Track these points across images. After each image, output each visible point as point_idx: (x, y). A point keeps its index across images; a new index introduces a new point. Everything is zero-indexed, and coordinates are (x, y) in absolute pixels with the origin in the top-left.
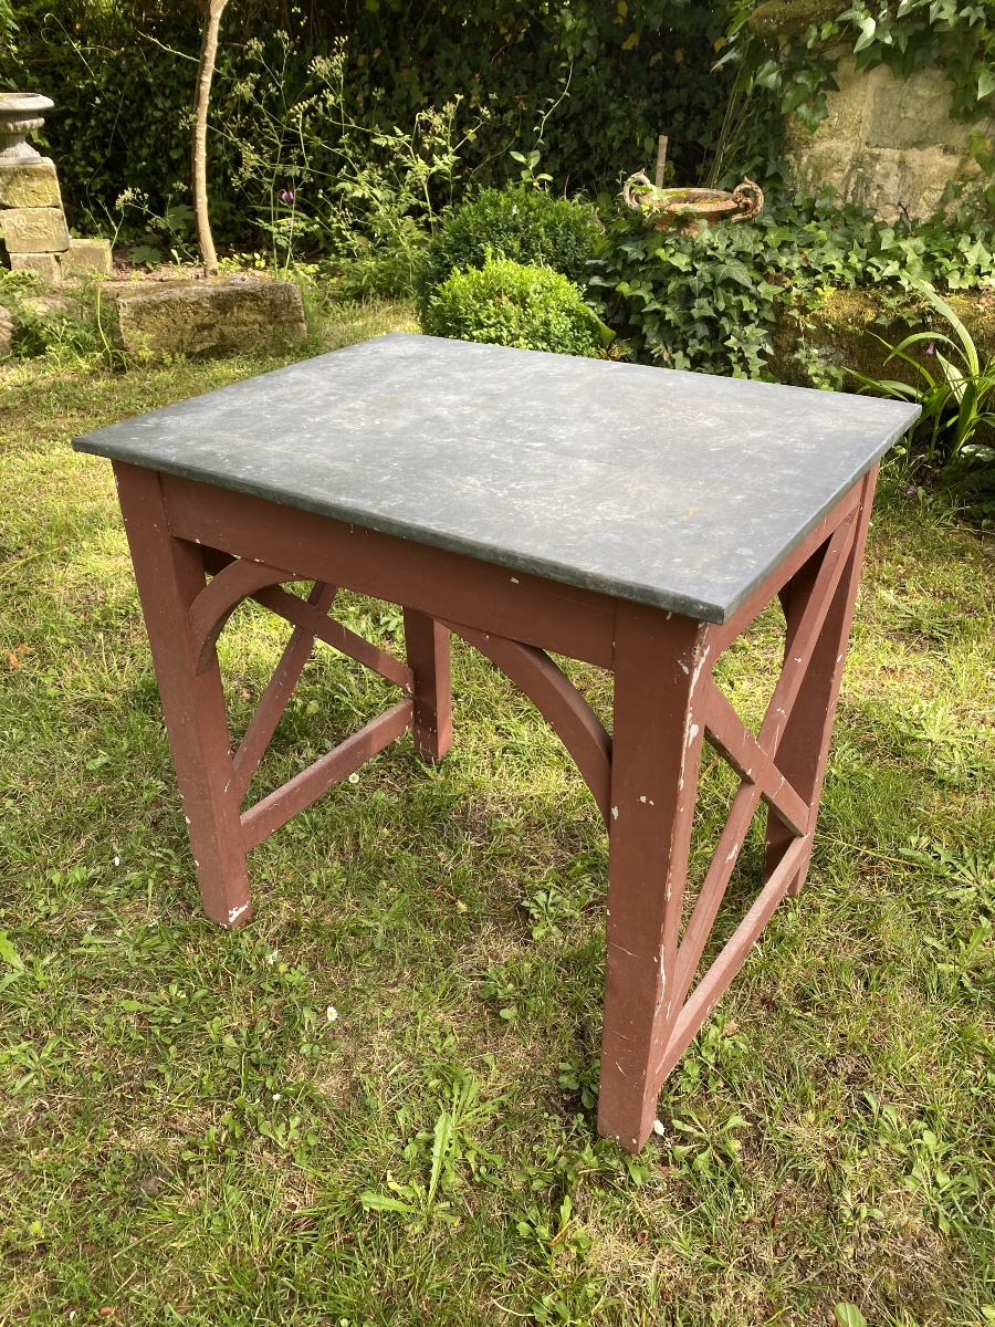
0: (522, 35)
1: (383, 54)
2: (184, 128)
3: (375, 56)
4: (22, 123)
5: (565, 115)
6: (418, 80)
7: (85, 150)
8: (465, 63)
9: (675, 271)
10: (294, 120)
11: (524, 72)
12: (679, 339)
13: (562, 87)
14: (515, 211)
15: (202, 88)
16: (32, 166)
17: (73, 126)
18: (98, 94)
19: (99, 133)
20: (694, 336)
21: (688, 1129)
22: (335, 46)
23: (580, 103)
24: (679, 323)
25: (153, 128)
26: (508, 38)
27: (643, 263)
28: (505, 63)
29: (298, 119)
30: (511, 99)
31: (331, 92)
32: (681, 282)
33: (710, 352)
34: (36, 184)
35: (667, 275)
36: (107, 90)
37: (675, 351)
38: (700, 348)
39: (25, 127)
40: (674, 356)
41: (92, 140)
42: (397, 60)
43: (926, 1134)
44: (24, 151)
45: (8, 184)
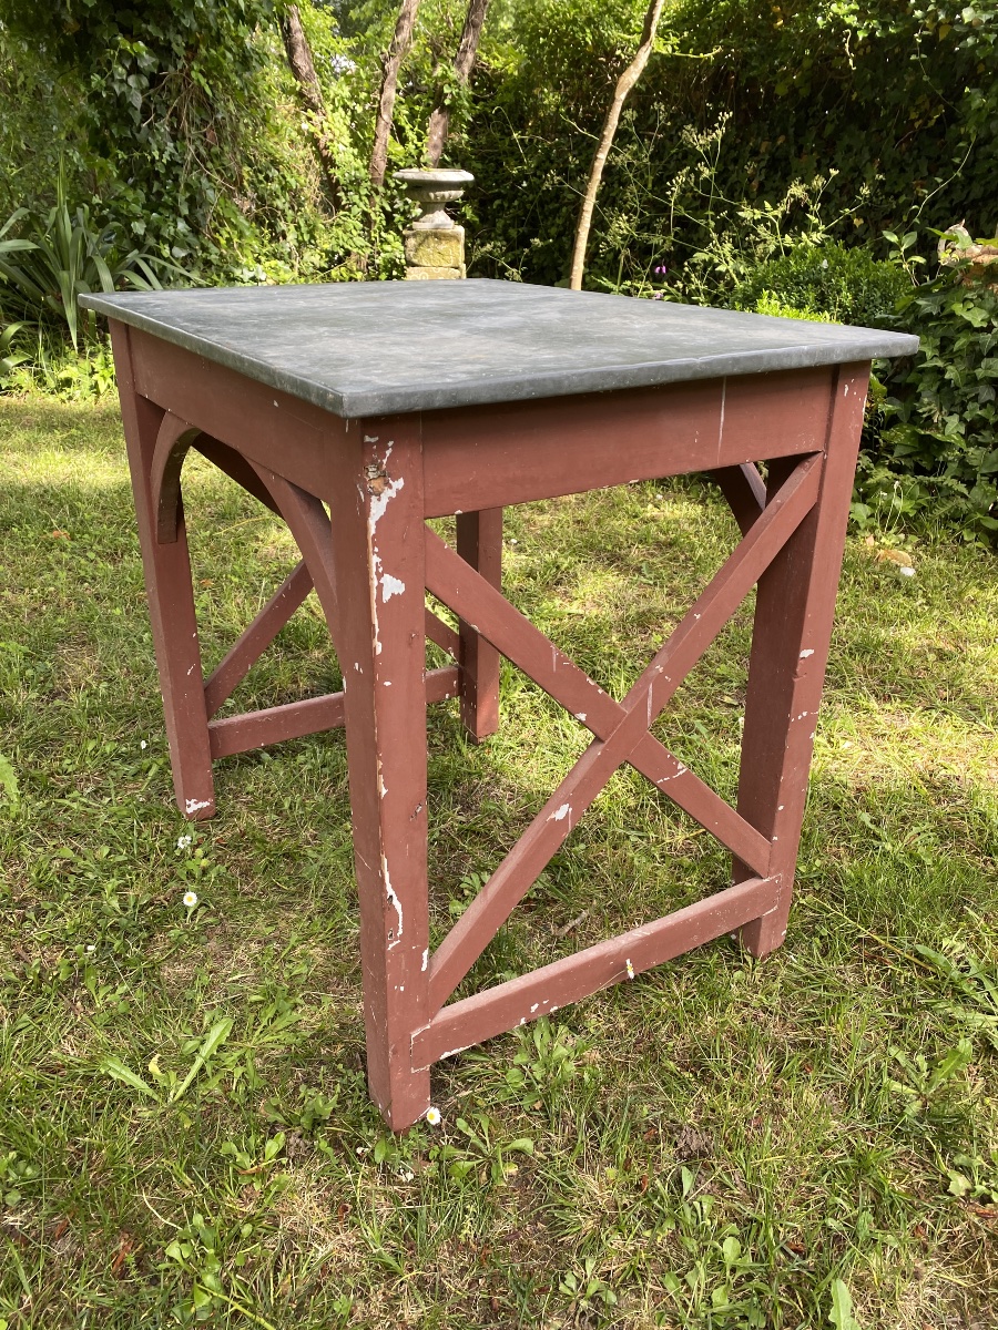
0: (934, 121)
1: (787, 141)
2: (548, 189)
3: (779, 142)
4: (442, 193)
5: (962, 202)
6: (815, 164)
7: (506, 227)
8: (866, 149)
9: (968, 326)
10: (669, 193)
11: (929, 158)
12: (957, 401)
13: (956, 167)
14: (825, 264)
15: (596, 164)
16: (444, 231)
17: (501, 206)
18: (526, 178)
19: (520, 213)
20: (975, 399)
21: (471, 1133)
22: (718, 121)
23: (982, 189)
24: (960, 384)
25: (564, 209)
26: (917, 125)
27: (938, 318)
28: (910, 150)
29: (673, 192)
30: (908, 184)
31: (706, 165)
32: (972, 339)
33: (992, 420)
34: (443, 246)
35: (959, 331)
36: (534, 175)
37: (951, 414)
38: (979, 413)
39: (444, 196)
40: (947, 419)
41: (513, 218)
42: (800, 149)
43: (729, 1241)
44: (440, 218)
45: (420, 244)
